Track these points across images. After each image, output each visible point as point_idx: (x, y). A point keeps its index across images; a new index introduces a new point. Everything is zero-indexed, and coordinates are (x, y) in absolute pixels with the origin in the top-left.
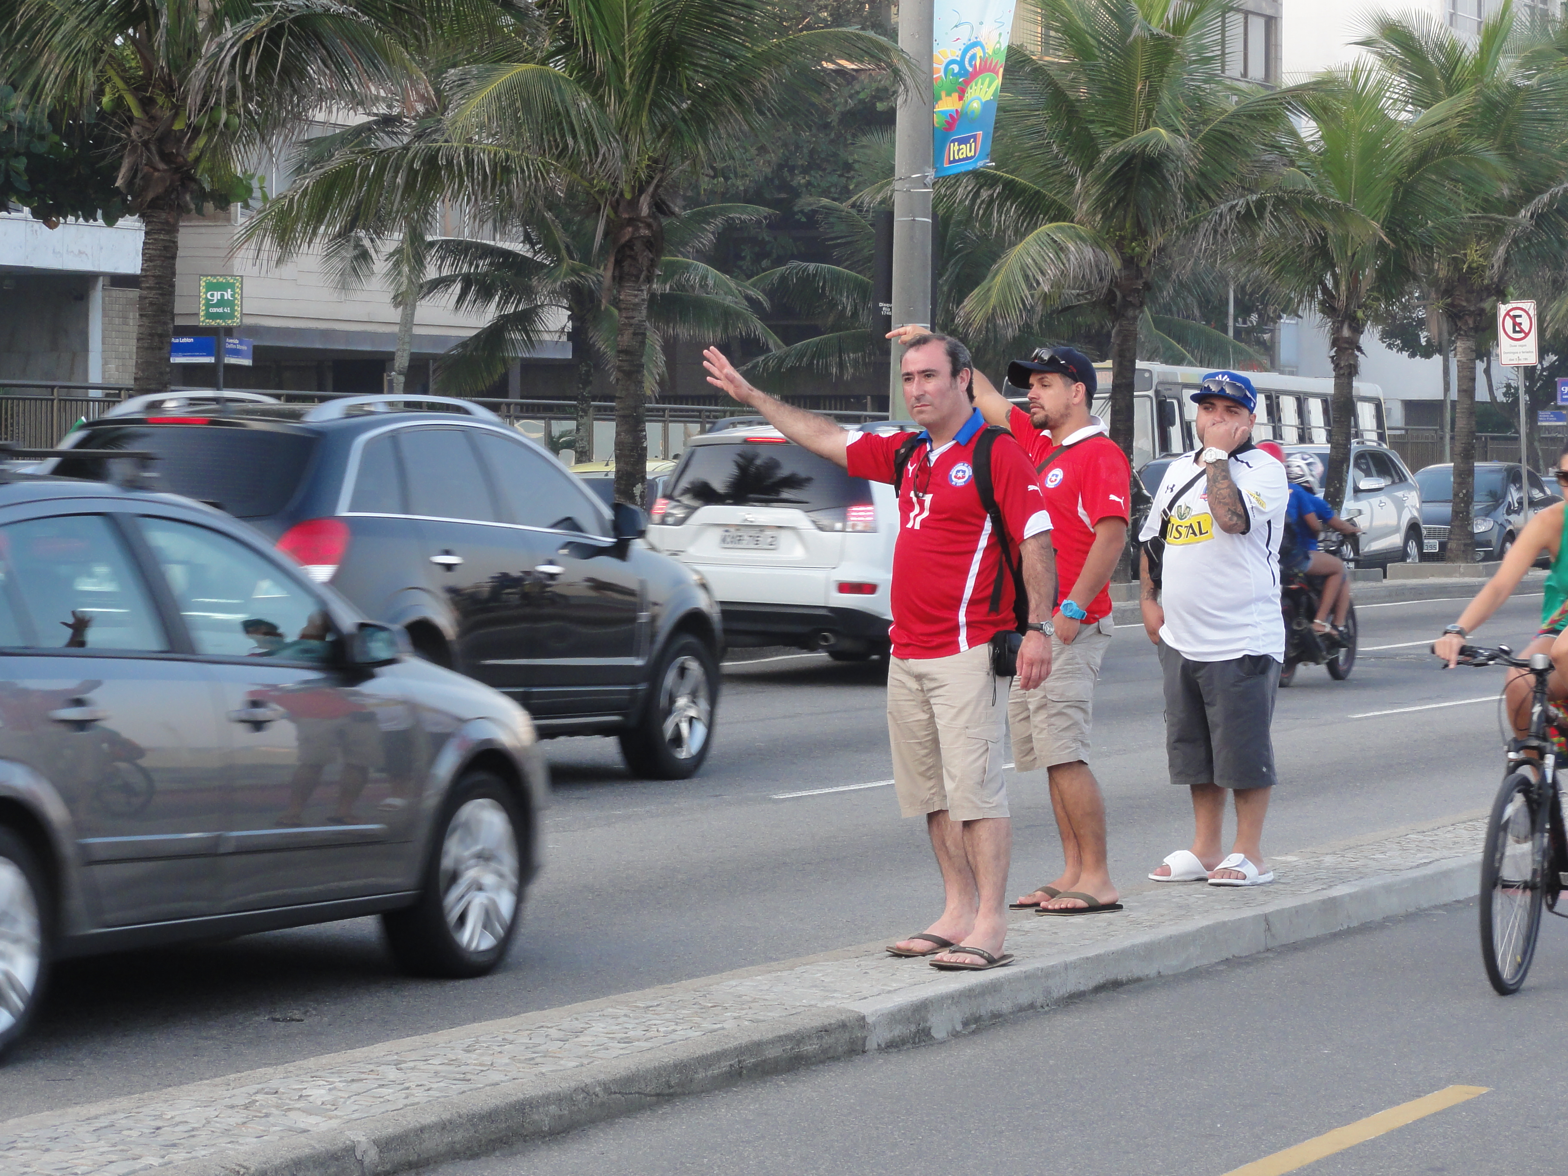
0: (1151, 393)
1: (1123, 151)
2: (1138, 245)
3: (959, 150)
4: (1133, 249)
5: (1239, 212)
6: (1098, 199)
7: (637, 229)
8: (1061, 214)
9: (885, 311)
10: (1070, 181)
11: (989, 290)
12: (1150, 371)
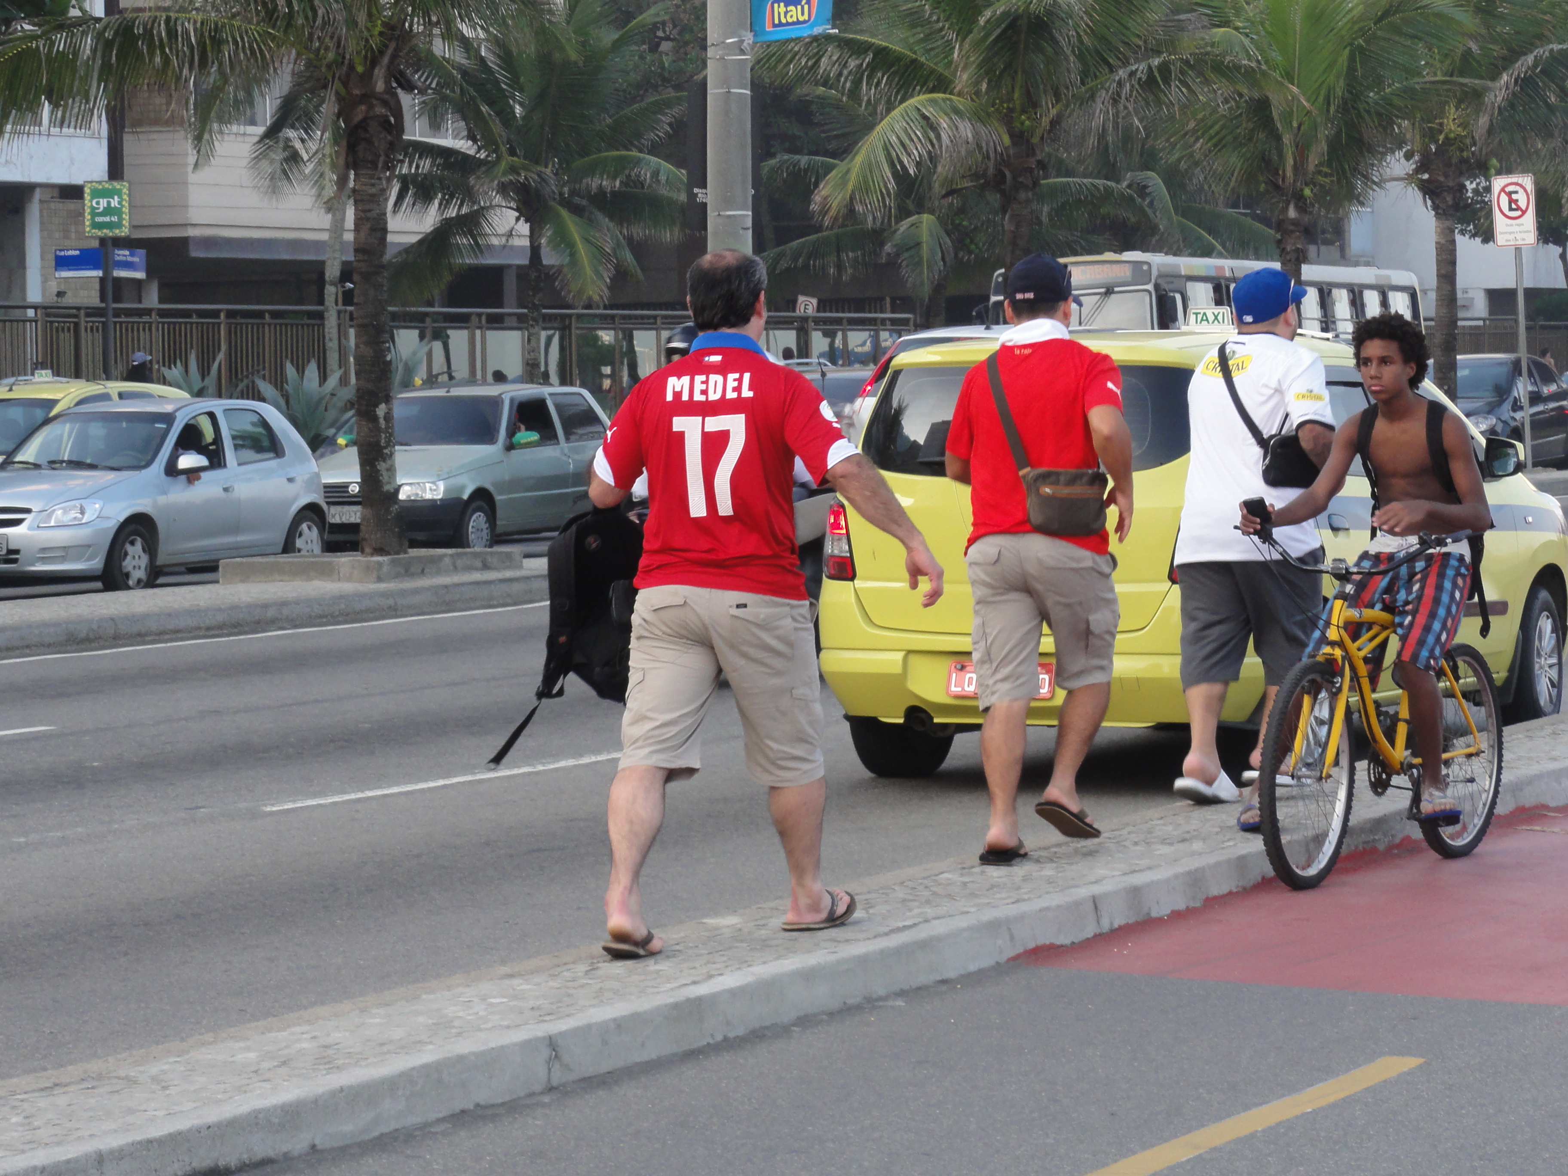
0: (1150, 287)
1: (1003, 13)
2: (1028, 118)
3: (786, 13)
4: (1022, 123)
5: (1140, 79)
6: (980, 67)
7: (371, 107)
8: (942, 84)
9: (700, 198)
10: (949, 48)
11: (848, 171)
12: (1149, 264)
